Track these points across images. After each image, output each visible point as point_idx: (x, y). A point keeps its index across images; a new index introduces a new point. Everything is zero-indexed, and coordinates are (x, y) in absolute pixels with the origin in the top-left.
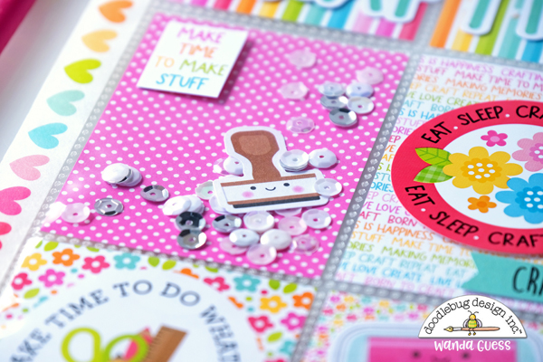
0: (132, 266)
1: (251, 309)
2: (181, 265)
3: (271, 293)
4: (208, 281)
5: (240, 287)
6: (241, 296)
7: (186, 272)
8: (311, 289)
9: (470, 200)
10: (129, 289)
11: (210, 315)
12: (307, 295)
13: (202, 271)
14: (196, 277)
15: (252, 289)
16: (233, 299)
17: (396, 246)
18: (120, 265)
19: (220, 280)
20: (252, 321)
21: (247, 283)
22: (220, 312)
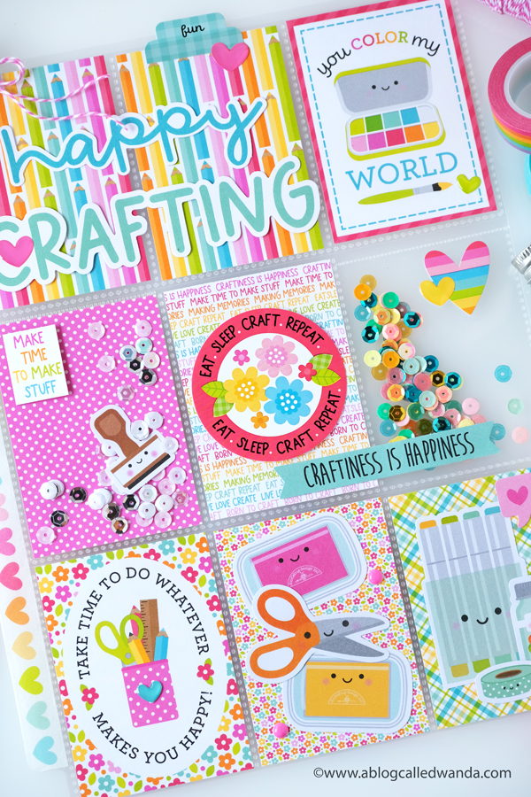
0: (100, 565)
1: (180, 566)
2: (126, 551)
3: (184, 548)
4: (147, 556)
5: (166, 553)
6: (169, 558)
7: (131, 555)
8: (202, 535)
9: (253, 419)
10: (108, 582)
11: (161, 581)
12: (203, 540)
13: (140, 550)
14: (139, 556)
15: (172, 550)
16: (166, 563)
17: (230, 478)
18: (94, 567)
19: (152, 552)
20: (184, 574)
21: (167, 547)
22: (165, 576)
